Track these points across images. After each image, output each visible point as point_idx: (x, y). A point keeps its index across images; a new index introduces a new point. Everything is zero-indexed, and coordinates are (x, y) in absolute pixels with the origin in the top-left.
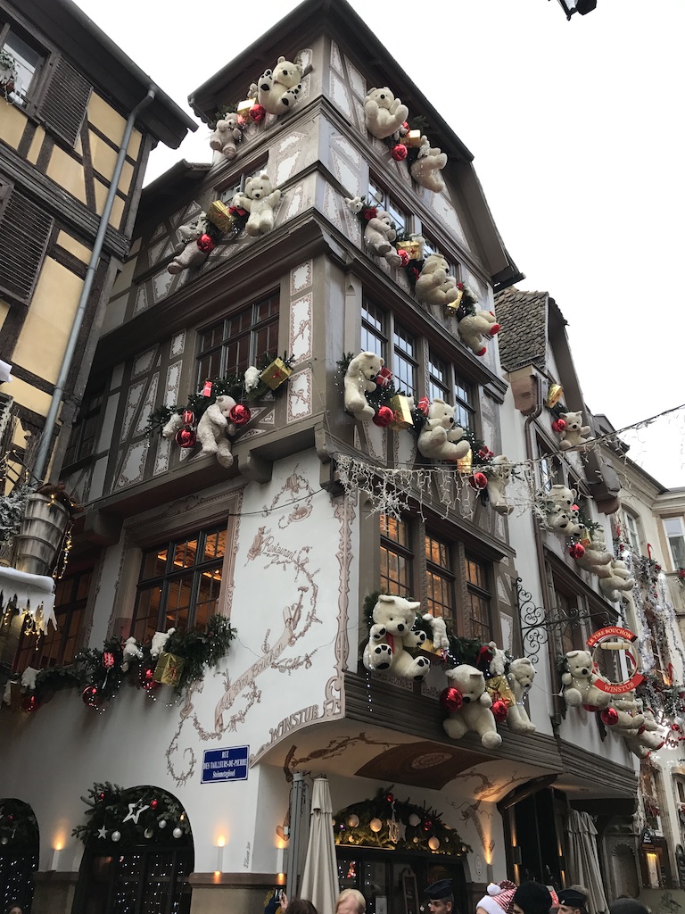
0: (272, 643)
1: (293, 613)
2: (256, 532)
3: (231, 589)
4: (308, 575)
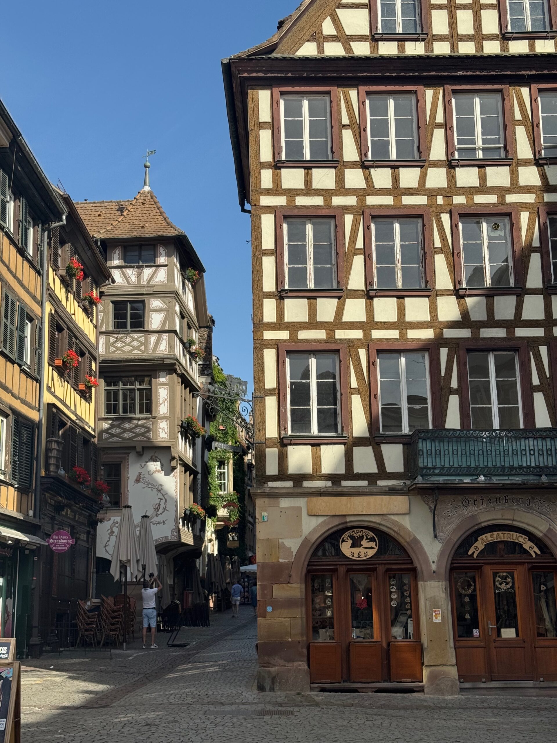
1: (157, 506)
2: (137, 473)
4: (162, 494)
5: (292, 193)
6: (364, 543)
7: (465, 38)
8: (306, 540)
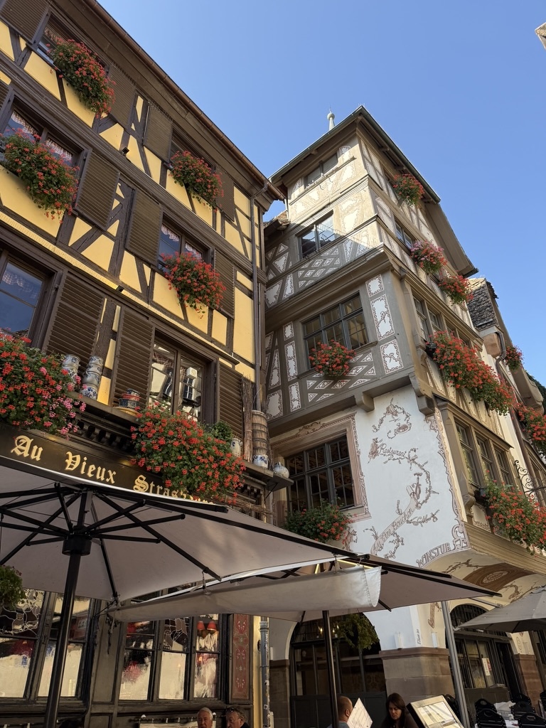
0: (403, 508)
1: (414, 489)
2: (372, 442)
3: (362, 477)
4: (419, 465)
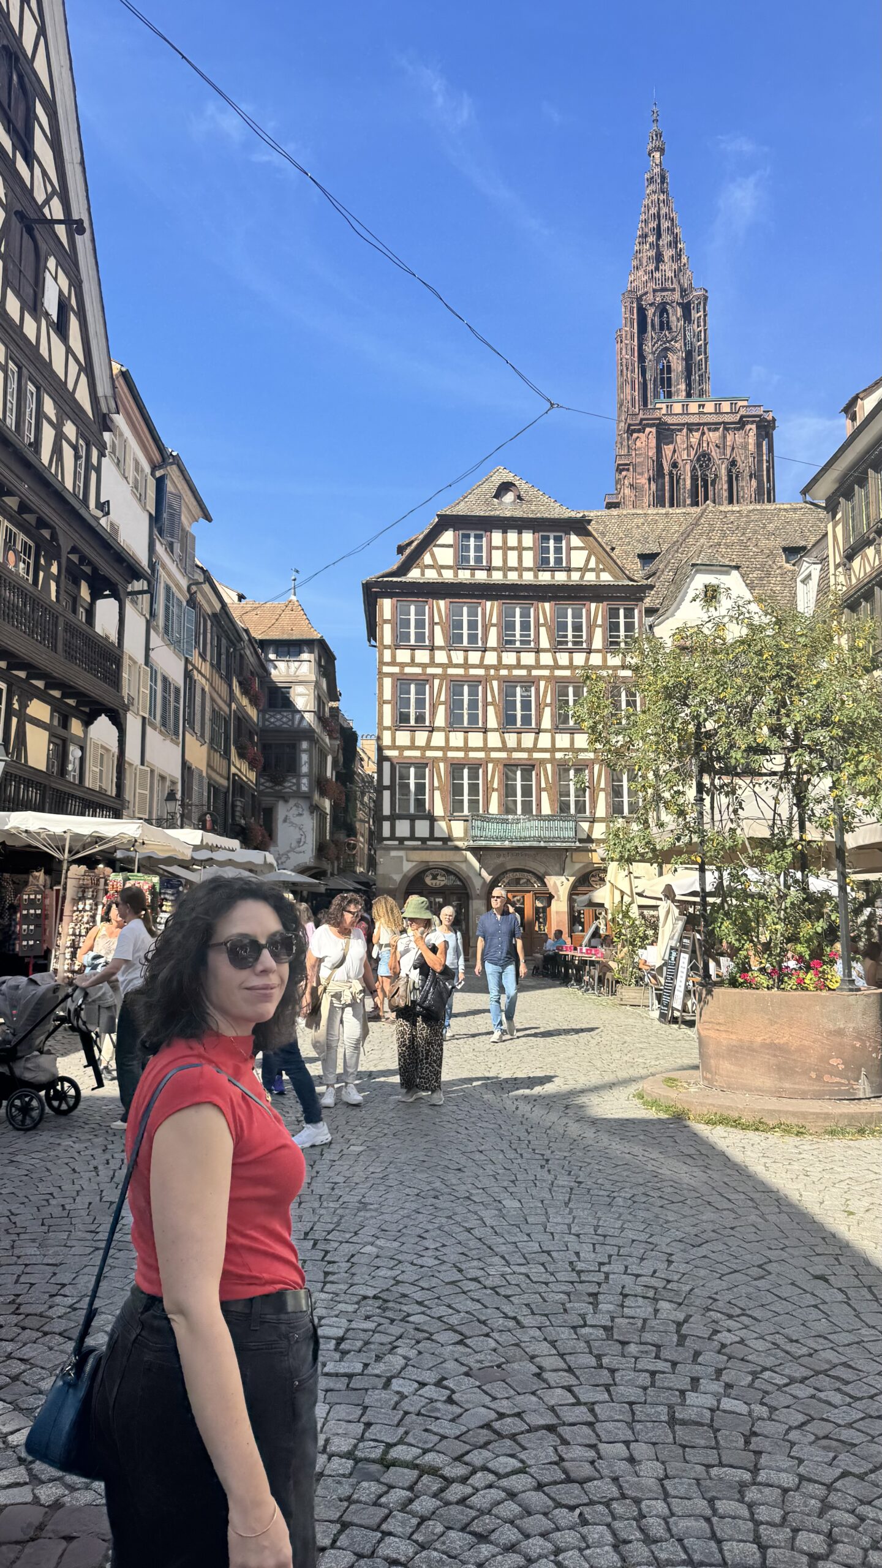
5: (402, 665)
6: (439, 877)
7: (512, 569)
8: (405, 876)
